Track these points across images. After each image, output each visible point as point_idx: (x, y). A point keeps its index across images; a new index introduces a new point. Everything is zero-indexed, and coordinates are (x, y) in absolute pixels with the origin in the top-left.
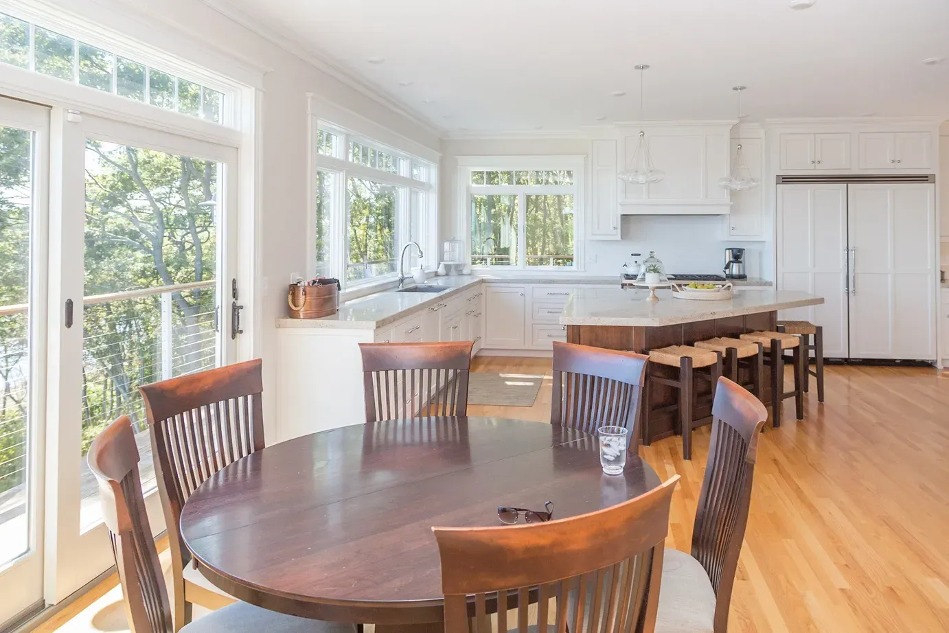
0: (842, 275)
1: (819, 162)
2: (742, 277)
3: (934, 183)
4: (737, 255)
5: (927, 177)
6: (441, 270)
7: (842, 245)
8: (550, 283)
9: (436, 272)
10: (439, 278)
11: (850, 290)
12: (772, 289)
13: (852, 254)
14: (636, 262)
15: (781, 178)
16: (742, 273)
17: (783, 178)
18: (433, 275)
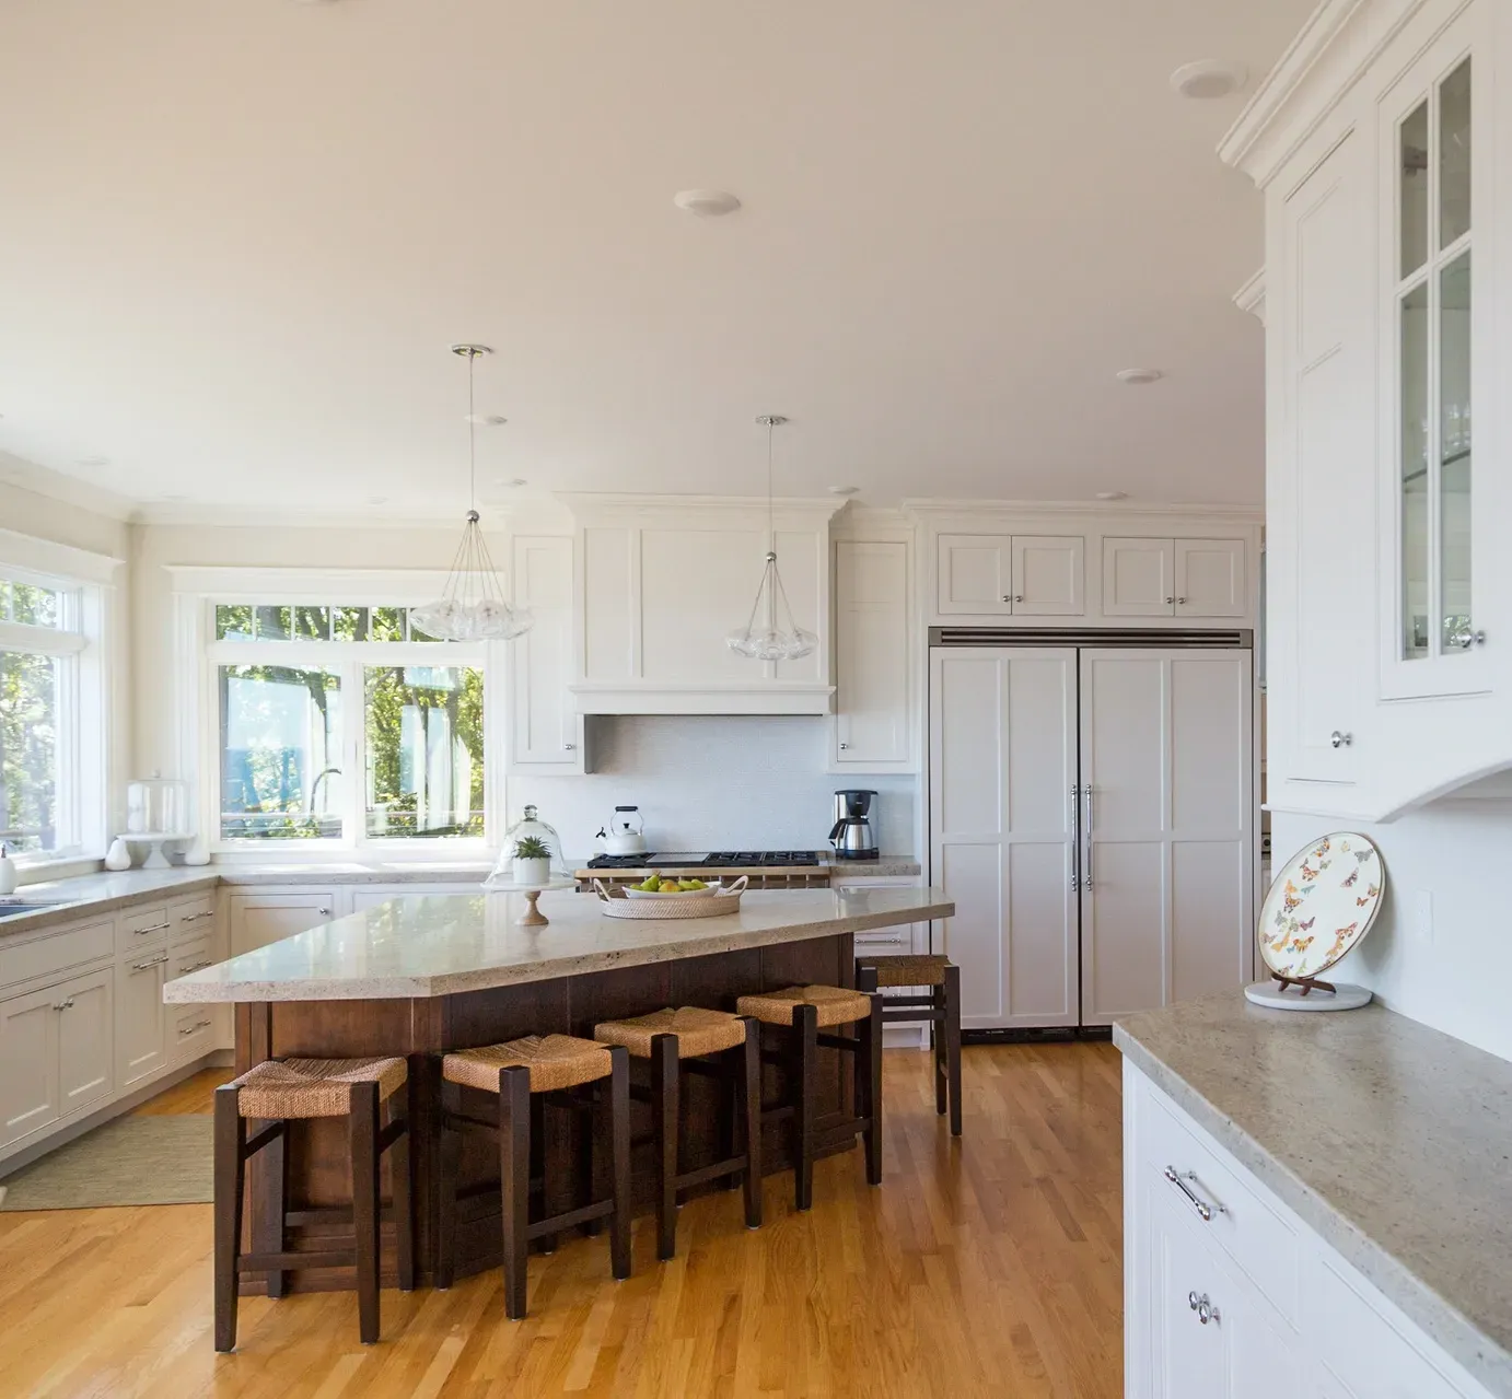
0: (1065, 846)
1: (1020, 599)
2: (867, 856)
3: (1252, 648)
4: (859, 805)
5: (1238, 635)
6: (116, 856)
7: (1068, 781)
8: (398, 882)
9: (102, 862)
10: (108, 875)
11: (1084, 880)
12: (921, 880)
13: (1086, 798)
14: (627, 826)
15: (940, 631)
16: (866, 846)
17: (943, 634)
18: (91, 868)
